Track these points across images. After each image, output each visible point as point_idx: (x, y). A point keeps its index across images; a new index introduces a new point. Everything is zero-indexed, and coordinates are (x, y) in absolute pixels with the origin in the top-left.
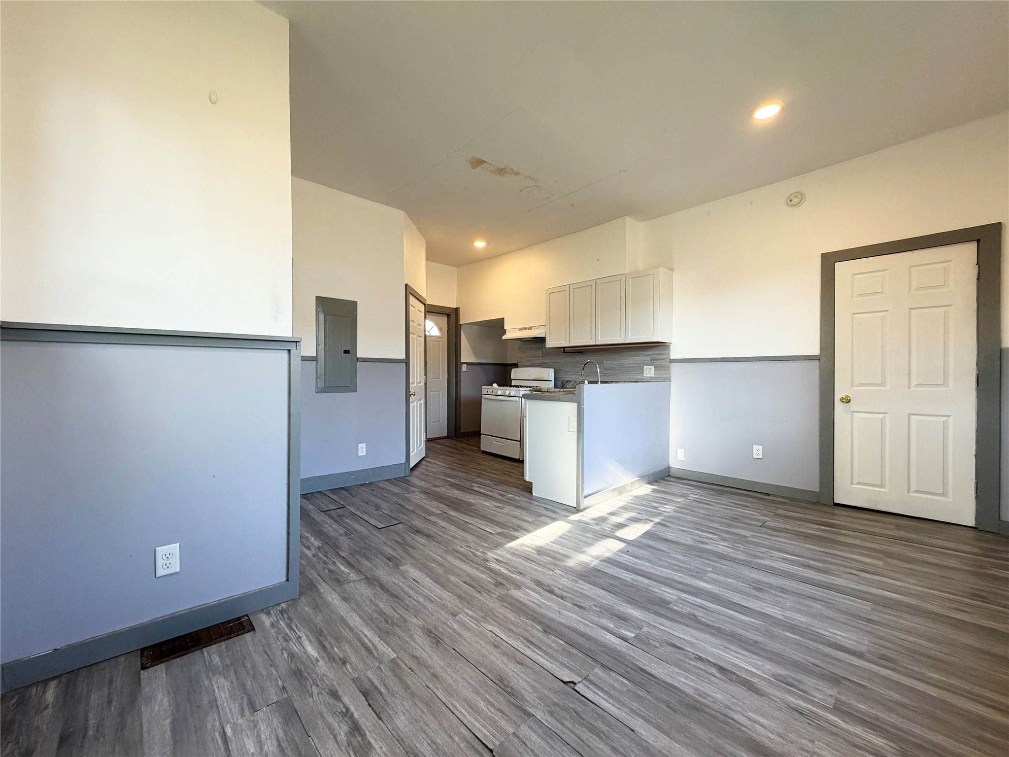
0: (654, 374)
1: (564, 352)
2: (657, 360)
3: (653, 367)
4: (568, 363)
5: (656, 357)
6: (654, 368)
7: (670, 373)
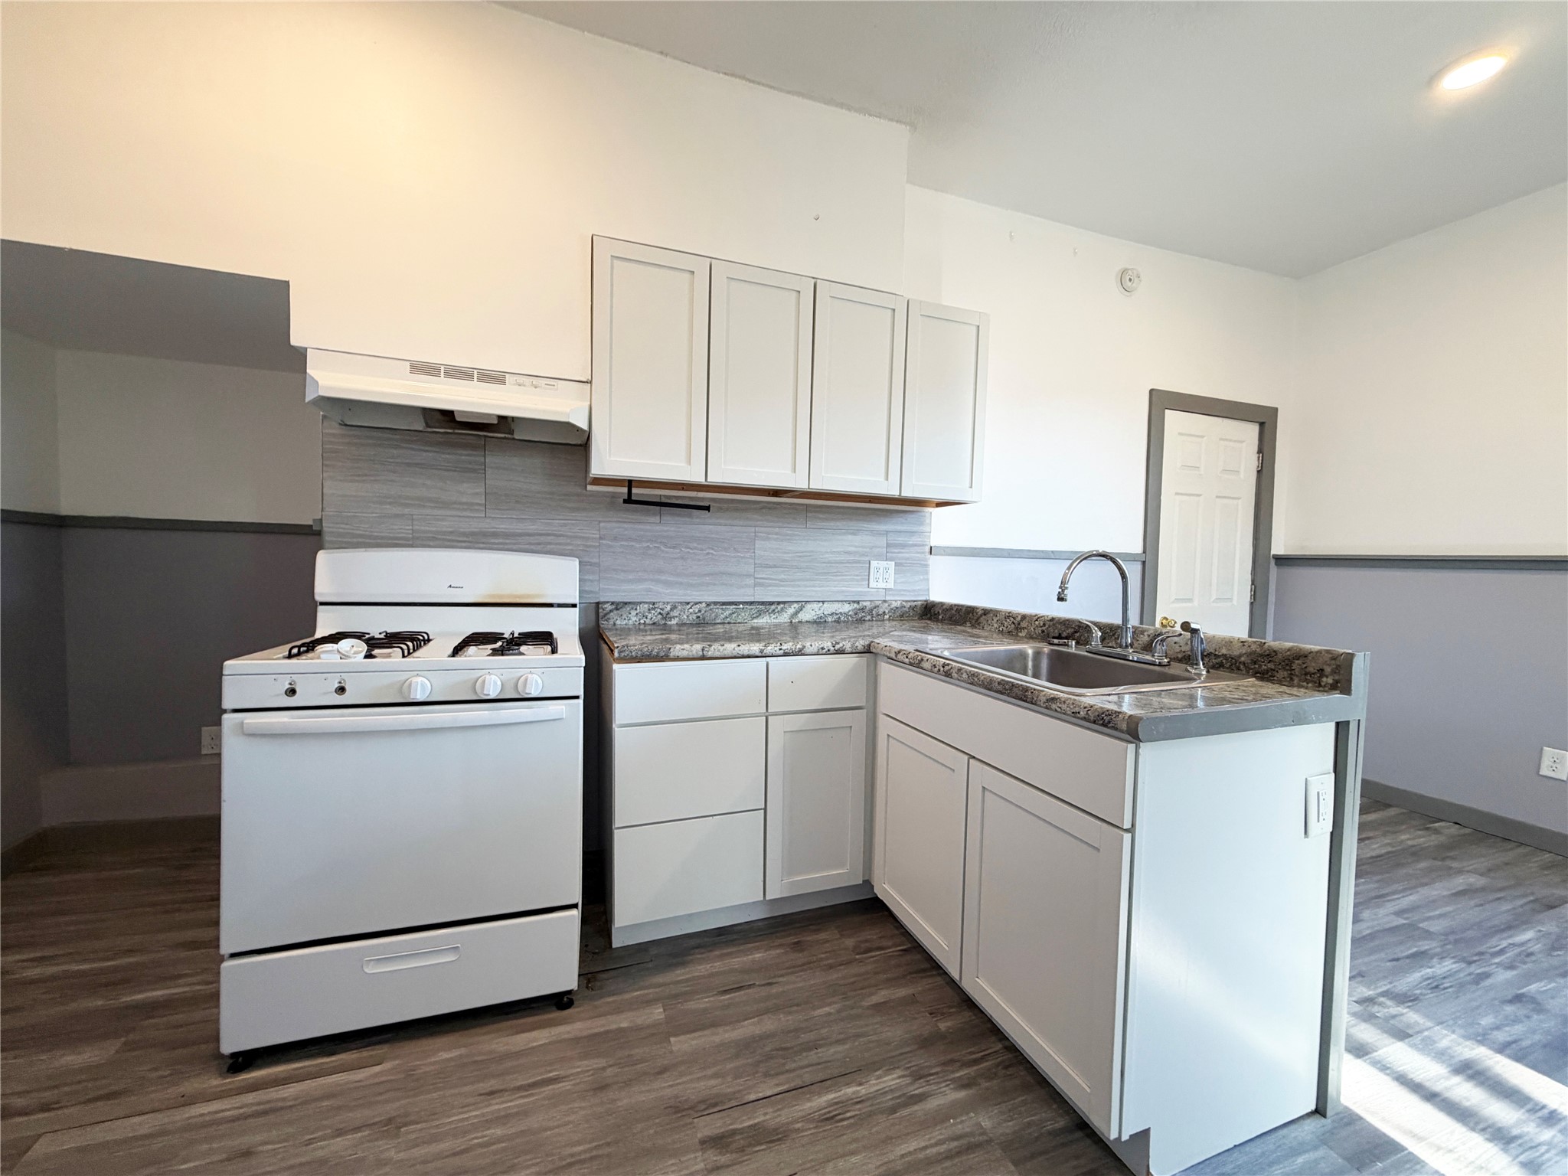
0: (895, 582)
1: (629, 500)
2: (903, 546)
3: (894, 563)
4: (615, 539)
5: (901, 539)
6: (895, 566)
7: (928, 580)
